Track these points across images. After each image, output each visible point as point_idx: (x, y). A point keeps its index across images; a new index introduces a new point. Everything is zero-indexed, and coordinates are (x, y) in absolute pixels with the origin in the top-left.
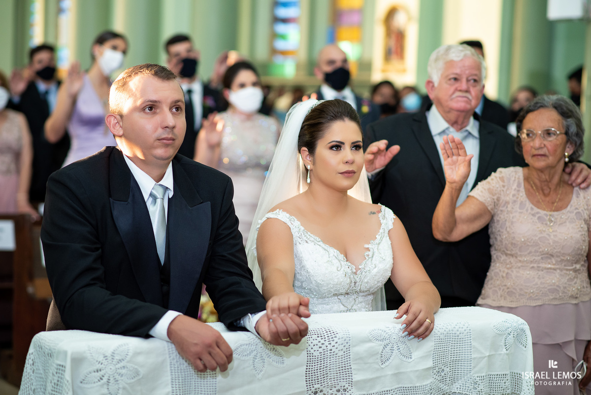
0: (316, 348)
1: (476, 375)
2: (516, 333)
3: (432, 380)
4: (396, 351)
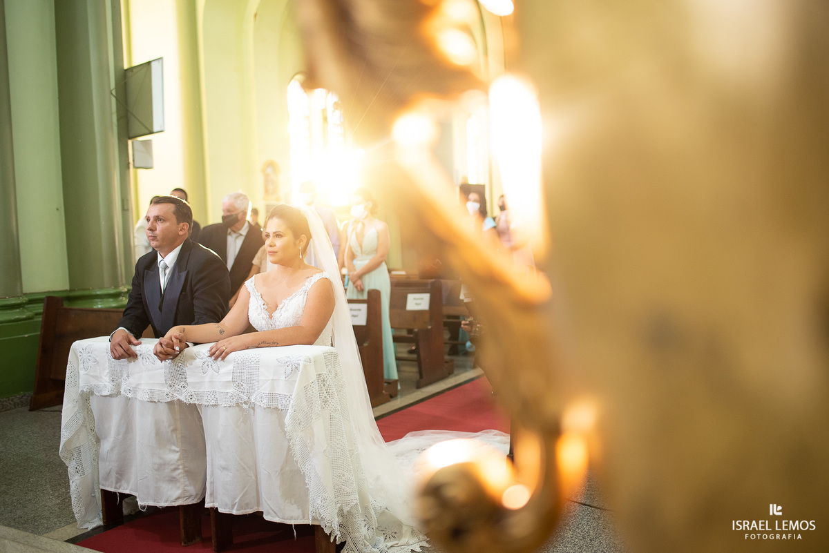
1: (263, 392)
2: (294, 367)
3: (233, 390)
4: (210, 367)
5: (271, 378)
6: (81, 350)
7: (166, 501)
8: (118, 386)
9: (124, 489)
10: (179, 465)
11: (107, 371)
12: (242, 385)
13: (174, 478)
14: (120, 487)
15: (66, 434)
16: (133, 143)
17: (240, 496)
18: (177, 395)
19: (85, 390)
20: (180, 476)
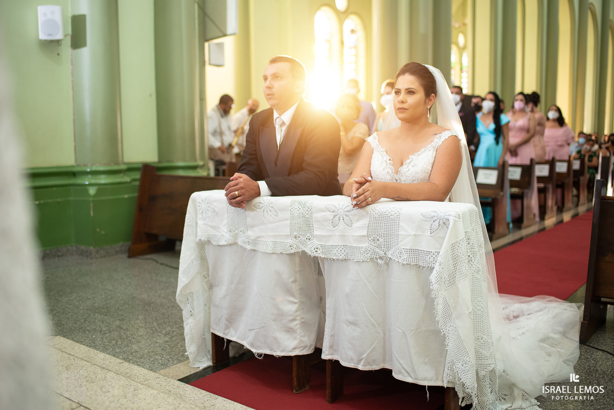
0: (296, 210)
1: (402, 247)
2: (441, 222)
3: (367, 244)
4: (341, 221)
5: (413, 233)
6: (200, 201)
7: (283, 351)
8: (236, 236)
9: (231, 336)
10: (296, 316)
11: (225, 222)
12: (378, 240)
13: (291, 328)
14: (228, 333)
15: (183, 279)
16: (209, 45)
17: (368, 352)
18: (301, 246)
19: (203, 239)
20: (297, 327)
